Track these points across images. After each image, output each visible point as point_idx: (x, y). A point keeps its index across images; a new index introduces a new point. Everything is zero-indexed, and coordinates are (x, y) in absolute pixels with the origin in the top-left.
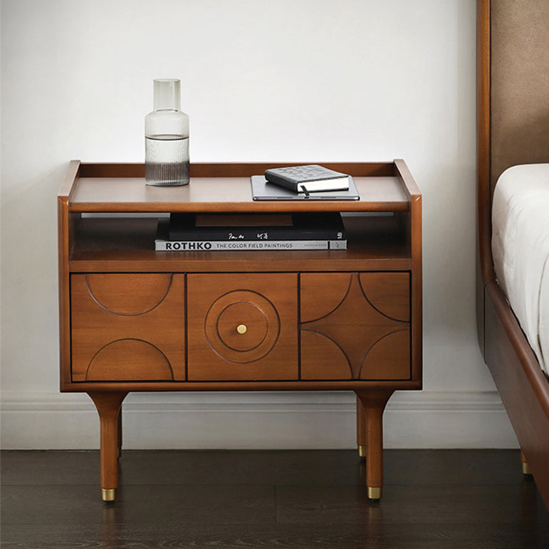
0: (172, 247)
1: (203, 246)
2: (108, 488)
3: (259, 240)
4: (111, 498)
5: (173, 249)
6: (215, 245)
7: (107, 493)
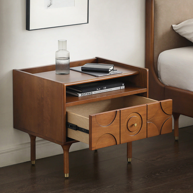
0: (83, 95)
1: (90, 93)
2: (67, 173)
3: (104, 89)
4: (68, 176)
5: (83, 96)
6: (93, 93)
7: (67, 175)
